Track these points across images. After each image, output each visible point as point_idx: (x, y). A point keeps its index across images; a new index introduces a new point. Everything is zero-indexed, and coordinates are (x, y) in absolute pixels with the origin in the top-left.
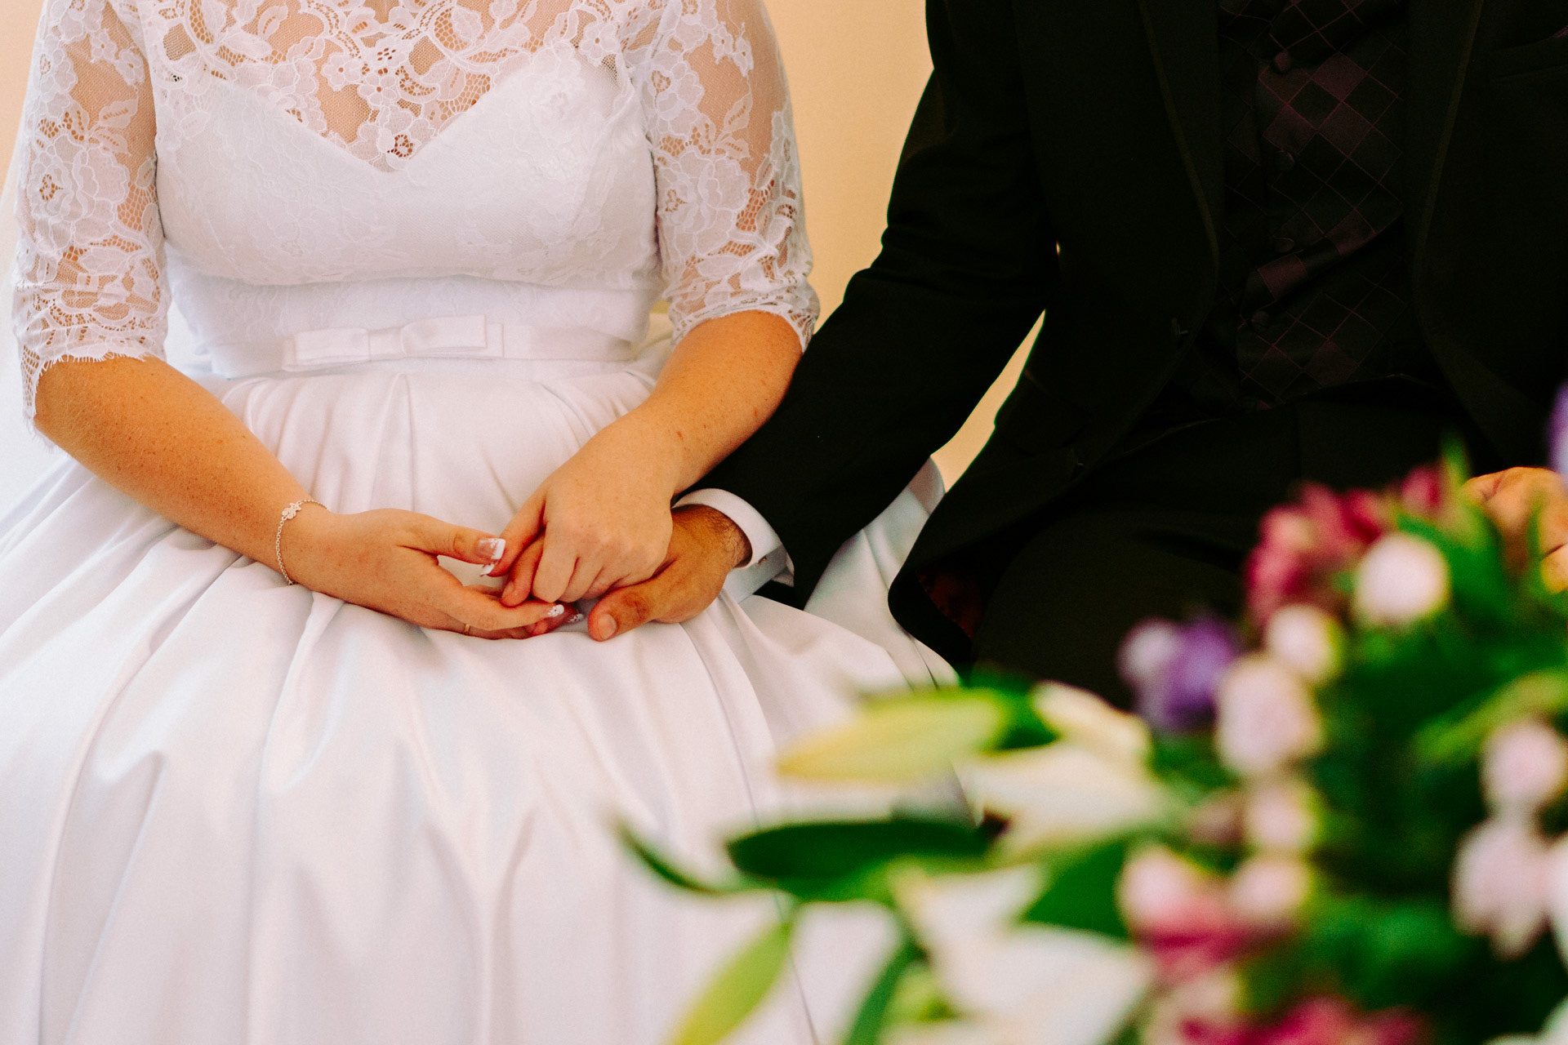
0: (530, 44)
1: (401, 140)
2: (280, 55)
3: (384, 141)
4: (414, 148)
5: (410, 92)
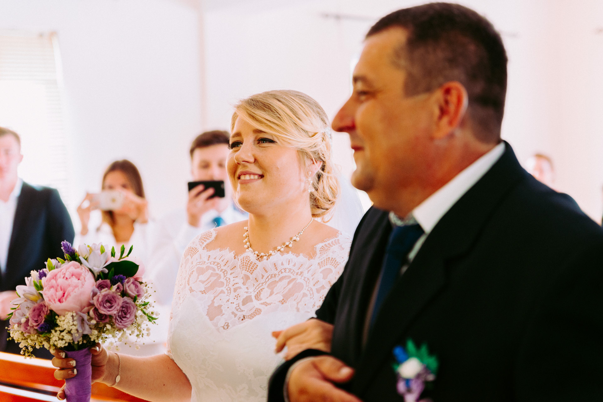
0: (282, 301)
1: (227, 324)
2: (205, 292)
3: (222, 323)
4: (229, 327)
5: (237, 310)
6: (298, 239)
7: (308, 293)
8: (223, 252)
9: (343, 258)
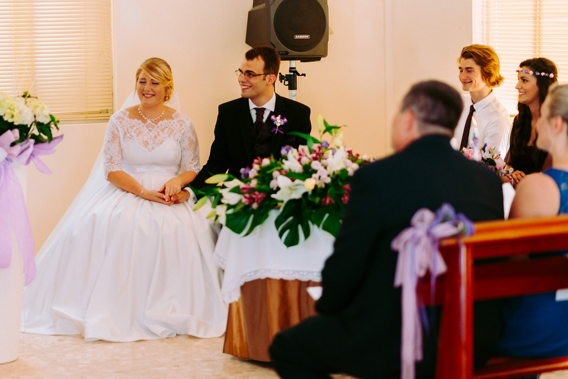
7: (176, 132)
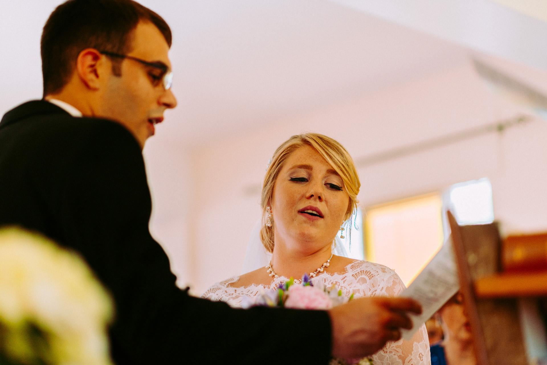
6: (328, 264)
8: (249, 288)
9: (377, 272)
